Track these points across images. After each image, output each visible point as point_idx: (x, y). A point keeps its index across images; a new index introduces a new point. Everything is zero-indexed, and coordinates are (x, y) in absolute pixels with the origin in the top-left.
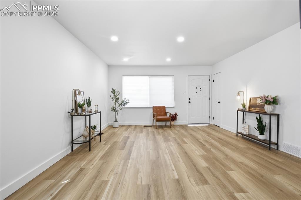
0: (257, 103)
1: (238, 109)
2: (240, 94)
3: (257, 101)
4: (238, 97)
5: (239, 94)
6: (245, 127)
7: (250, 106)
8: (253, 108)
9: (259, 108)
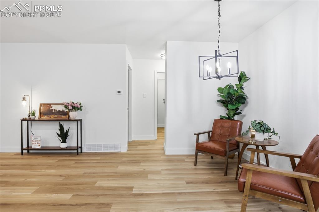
0: (52, 110)
1: (22, 119)
2: (26, 99)
3: (52, 107)
4: (24, 103)
5: (24, 99)
6: (36, 140)
7: (41, 113)
8: (46, 116)
9: (56, 115)
